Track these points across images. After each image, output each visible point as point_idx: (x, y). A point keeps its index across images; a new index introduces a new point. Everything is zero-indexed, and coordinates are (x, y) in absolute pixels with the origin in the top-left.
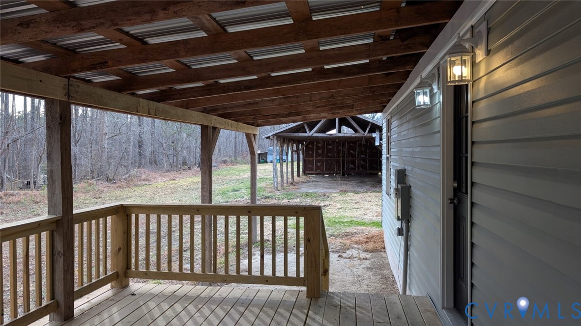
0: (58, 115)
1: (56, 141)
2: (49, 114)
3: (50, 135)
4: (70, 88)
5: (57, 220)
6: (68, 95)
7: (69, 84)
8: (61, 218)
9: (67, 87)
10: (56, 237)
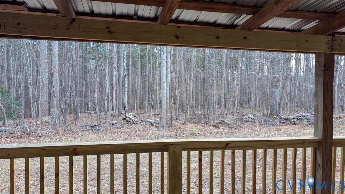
0: (322, 64)
1: (321, 83)
2: (317, 64)
3: (317, 79)
4: (333, 42)
5: (319, 141)
6: (331, 48)
7: (332, 40)
8: (321, 140)
9: (331, 42)
10: (318, 153)
